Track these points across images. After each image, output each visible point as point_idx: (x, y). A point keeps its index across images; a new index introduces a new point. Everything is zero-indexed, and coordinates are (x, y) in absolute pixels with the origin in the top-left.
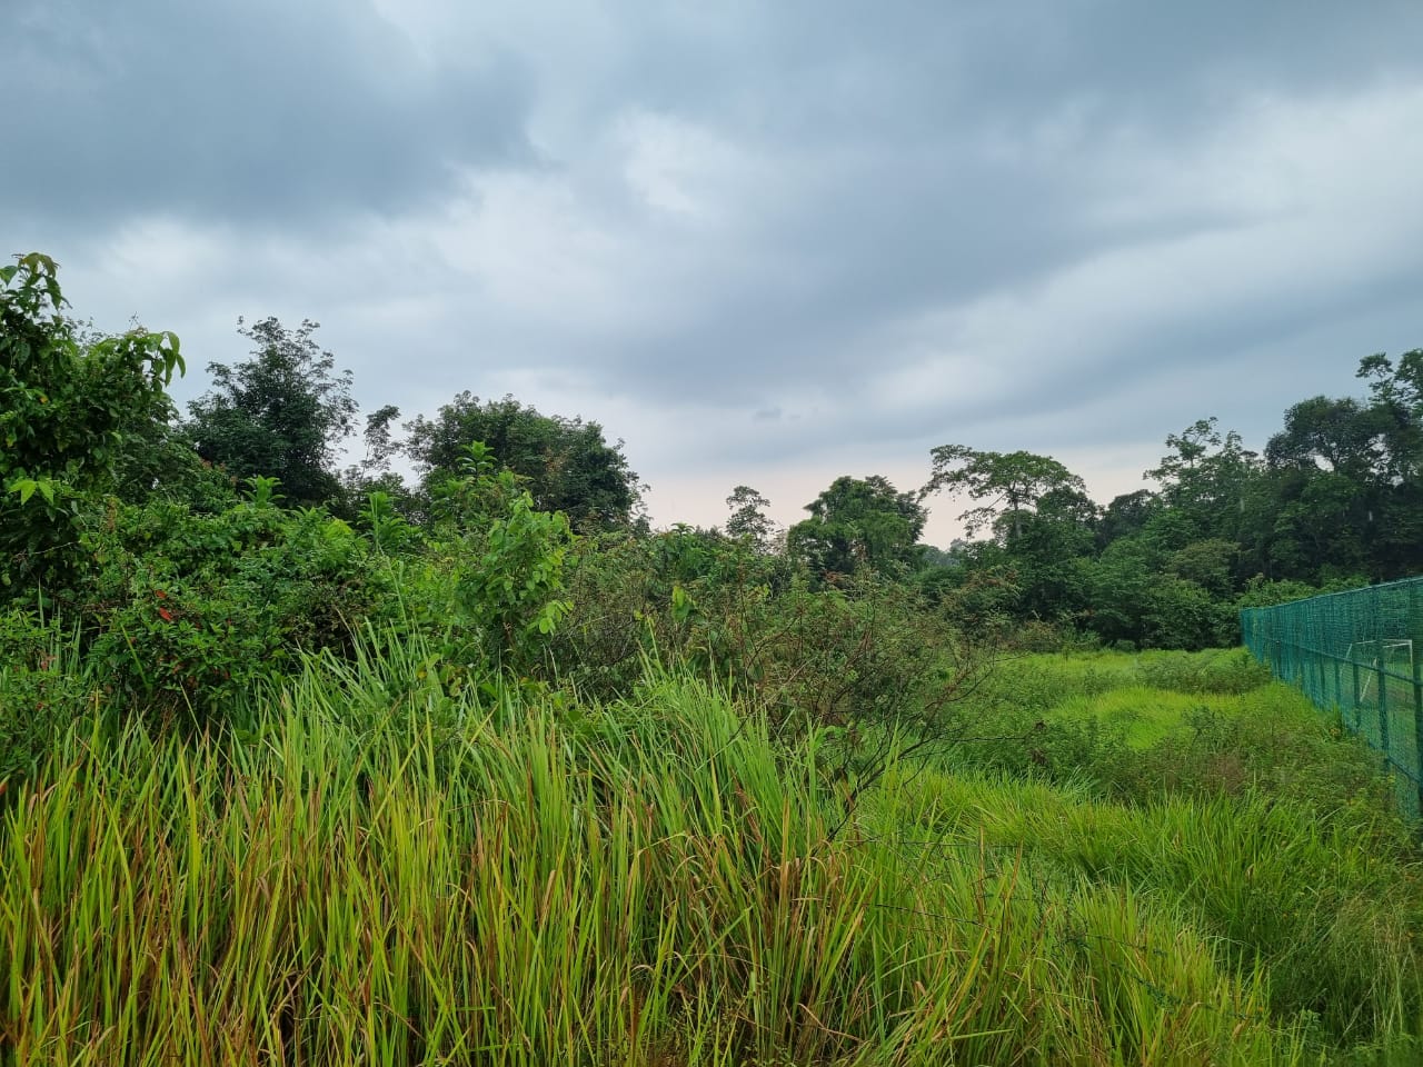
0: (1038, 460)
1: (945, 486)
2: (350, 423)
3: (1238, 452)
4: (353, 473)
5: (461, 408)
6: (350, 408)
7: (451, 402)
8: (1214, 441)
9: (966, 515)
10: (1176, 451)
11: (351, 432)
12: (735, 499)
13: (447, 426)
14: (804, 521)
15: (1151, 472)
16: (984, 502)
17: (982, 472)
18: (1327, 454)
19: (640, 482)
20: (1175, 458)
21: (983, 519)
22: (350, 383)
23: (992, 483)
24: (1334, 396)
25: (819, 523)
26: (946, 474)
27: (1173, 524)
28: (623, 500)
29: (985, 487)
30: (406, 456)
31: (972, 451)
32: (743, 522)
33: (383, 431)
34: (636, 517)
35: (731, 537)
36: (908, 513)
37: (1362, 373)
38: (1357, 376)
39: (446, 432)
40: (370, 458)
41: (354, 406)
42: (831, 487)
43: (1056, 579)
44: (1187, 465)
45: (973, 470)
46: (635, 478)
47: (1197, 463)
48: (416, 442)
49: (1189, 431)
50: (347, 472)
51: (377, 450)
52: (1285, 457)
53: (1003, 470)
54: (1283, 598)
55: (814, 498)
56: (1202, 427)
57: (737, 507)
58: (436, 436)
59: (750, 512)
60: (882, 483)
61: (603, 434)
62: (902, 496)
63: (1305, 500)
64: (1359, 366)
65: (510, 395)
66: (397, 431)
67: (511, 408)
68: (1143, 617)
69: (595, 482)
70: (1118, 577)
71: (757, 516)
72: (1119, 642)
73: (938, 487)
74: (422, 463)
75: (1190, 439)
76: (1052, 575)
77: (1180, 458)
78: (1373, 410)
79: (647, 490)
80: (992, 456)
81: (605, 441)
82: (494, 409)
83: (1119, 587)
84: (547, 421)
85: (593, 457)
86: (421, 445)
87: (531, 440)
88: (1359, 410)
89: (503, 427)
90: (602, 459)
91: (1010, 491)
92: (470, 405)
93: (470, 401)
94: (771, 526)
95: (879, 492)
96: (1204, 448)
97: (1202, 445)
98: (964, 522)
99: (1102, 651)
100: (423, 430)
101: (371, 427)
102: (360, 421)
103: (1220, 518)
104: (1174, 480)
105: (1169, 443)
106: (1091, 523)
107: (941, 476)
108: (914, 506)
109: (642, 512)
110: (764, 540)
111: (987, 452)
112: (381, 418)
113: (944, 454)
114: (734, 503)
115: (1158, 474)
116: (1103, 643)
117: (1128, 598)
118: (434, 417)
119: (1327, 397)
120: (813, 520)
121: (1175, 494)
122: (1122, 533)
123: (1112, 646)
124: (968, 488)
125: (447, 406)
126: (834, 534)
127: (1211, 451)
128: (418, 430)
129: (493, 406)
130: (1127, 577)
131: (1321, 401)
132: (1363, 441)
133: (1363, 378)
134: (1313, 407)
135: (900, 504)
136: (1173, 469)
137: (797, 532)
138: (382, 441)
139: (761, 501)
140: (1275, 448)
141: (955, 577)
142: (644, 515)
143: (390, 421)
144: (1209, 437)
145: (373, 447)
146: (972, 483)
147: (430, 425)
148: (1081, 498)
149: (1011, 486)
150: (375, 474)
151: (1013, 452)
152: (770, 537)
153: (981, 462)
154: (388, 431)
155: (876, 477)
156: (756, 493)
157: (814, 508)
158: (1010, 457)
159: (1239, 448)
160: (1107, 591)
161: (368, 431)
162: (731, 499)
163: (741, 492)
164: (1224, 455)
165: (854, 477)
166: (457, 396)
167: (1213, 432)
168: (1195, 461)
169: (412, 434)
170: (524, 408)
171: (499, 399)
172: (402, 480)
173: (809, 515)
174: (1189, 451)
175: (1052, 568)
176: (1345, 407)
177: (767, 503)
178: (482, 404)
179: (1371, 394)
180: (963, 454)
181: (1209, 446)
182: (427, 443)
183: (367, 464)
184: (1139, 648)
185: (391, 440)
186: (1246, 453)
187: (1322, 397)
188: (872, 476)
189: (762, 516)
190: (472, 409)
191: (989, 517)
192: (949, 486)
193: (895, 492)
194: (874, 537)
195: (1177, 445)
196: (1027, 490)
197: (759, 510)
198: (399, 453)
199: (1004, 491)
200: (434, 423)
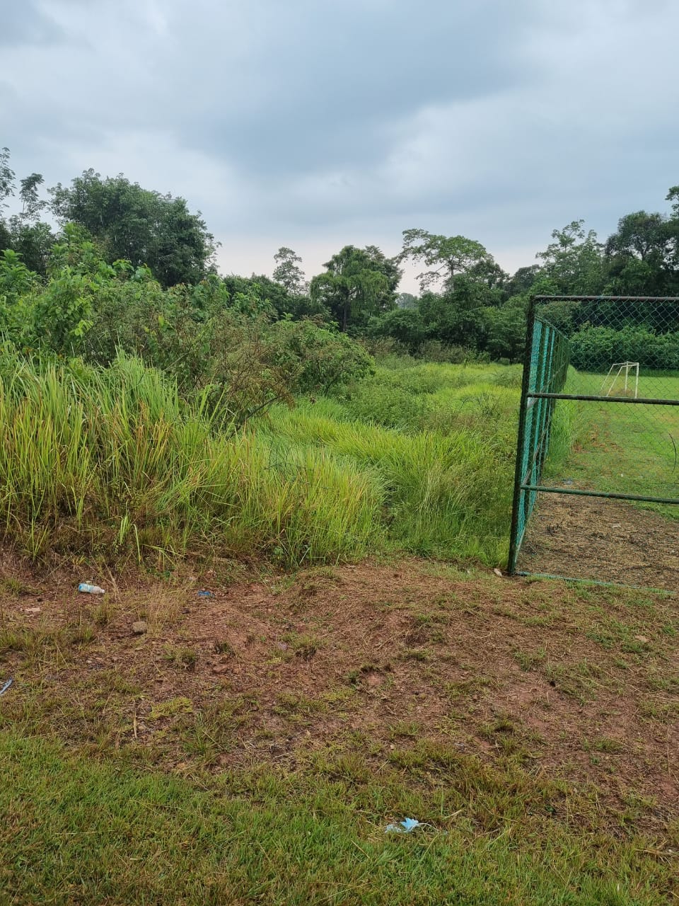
0: (469, 242)
1: (411, 256)
2: (9, 186)
3: (593, 243)
4: (14, 221)
5: (88, 180)
6: (9, 176)
7: (81, 176)
8: (581, 236)
9: (421, 276)
10: (557, 241)
11: (10, 193)
12: (279, 256)
13: (78, 192)
14: (323, 274)
15: (540, 254)
16: (433, 268)
17: (433, 248)
18: (639, 248)
19: (215, 240)
20: (556, 245)
21: (432, 279)
22: (8, 157)
23: (439, 256)
24: (650, 211)
25: (331, 276)
26: (412, 248)
27: (545, 288)
28: (200, 254)
29: (434, 259)
30: (51, 213)
31: (429, 234)
32: (284, 272)
33: (32, 192)
34: (209, 265)
35: (276, 281)
36: (390, 272)
37: (669, 197)
38: (666, 199)
39: (78, 198)
40: (25, 211)
41: (12, 174)
42: (341, 252)
43: (470, 319)
44: (562, 250)
45: (428, 247)
46: (211, 237)
47: (569, 249)
48: (57, 202)
49: (566, 228)
50: (11, 220)
51: (30, 206)
52: (616, 250)
53: (447, 248)
54: (597, 336)
55: (329, 259)
56: (575, 226)
57: (281, 261)
58: (71, 200)
59: (289, 265)
60: (376, 251)
61: (187, 206)
62: (387, 260)
63: (622, 277)
64: (668, 193)
65: (122, 174)
66: (43, 192)
67: (123, 183)
68: (517, 344)
69: (181, 239)
70: (506, 319)
71: (293, 268)
72: (501, 359)
73: (406, 257)
74: (62, 218)
75: (567, 233)
76: (468, 317)
77: (559, 246)
78: (670, 222)
79: (219, 246)
80: (441, 238)
81: (188, 211)
82: (112, 184)
83: (506, 326)
84: (147, 193)
85: (180, 222)
86: (61, 205)
87: (136, 207)
88: (662, 222)
89: (117, 196)
90: (186, 224)
91: (450, 262)
92: (94, 179)
93: (94, 176)
94: (302, 275)
95: (372, 257)
96: (574, 240)
97: (573, 238)
98: (420, 280)
99: (491, 364)
100: (61, 194)
101: (24, 189)
102: (16, 185)
103: (574, 286)
104: (552, 260)
105: (554, 235)
106: (500, 285)
107: (408, 249)
108: (395, 268)
109: (213, 262)
110: (297, 284)
111: (438, 235)
112: (31, 182)
113: (411, 234)
114: (278, 259)
115: (545, 255)
116: (492, 359)
117: (511, 333)
118: (69, 186)
119: (646, 212)
120: (327, 273)
121: (552, 268)
122: (518, 292)
123: (497, 361)
124: (425, 258)
125: (78, 179)
126: (340, 283)
127: (578, 242)
128: (58, 194)
129: (111, 181)
130: (512, 320)
131: (642, 214)
132: (662, 242)
133: (669, 200)
134: (636, 218)
135: (386, 266)
136: (554, 252)
137: (318, 281)
138: (33, 200)
139: (296, 259)
140: (612, 243)
141: (411, 315)
142: (214, 264)
143: (37, 185)
144: (578, 233)
145: (27, 204)
146: (428, 255)
147: (67, 190)
148: (497, 268)
149: (451, 259)
150: (30, 223)
151: (455, 236)
152: (301, 283)
153: (433, 242)
154: (36, 192)
155: (372, 247)
156: (293, 253)
157: (329, 265)
158: (452, 240)
159: (594, 241)
160: (499, 327)
161: (22, 192)
162: (276, 256)
163: (283, 252)
164: (585, 245)
165: (355, 247)
166: (84, 172)
167: (581, 229)
168: (568, 248)
169: (54, 197)
170: (132, 183)
171: (114, 176)
172: (50, 229)
173: (325, 270)
174: (565, 242)
175: (469, 313)
176: (654, 220)
177: (300, 259)
178: (102, 179)
179: (672, 212)
180: (423, 236)
181: (577, 238)
182: (65, 204)
183: (24, 215)
184: (511, 363)
185: (39, 199)
186: (598, 245)
187: (643, 212)
188: (369, 246)
189: (297, 268)
190: (96, 183)
191: (435, 278)
192: (413, 256)
193: (384, 257)
194: (365, 287)
195: (558, 236)
196: (460, 262)
197: (295, 264)
198: (45, 209)
199: (445, 262)
200: (70, 190)
